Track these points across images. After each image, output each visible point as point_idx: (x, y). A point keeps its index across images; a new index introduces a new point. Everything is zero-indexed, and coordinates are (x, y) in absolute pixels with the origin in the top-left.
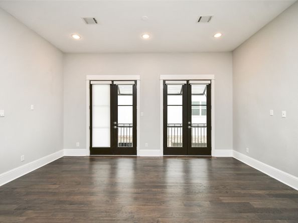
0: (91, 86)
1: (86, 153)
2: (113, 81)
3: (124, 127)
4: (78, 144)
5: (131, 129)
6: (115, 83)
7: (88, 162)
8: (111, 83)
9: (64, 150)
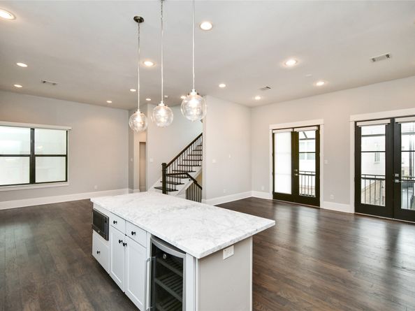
0: (273, 134)
1: (270, 197)
2: (293, 128)
3: (305, 175)
4: (263, 188)
5: (314, 177)
6: (295, 130)
7: (271, 204)
8: (291, 130)
9: (253, 192)
